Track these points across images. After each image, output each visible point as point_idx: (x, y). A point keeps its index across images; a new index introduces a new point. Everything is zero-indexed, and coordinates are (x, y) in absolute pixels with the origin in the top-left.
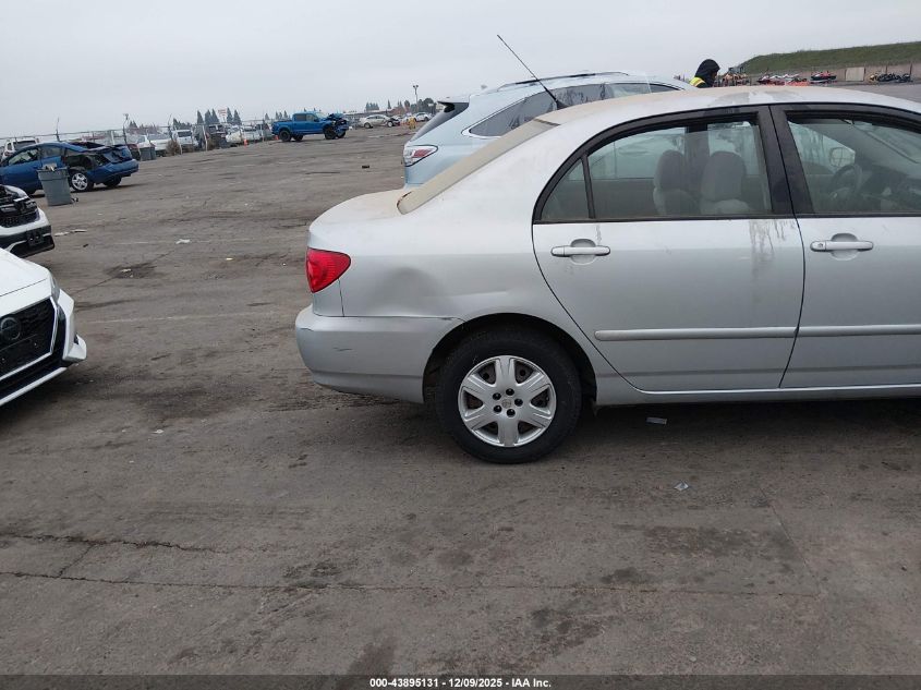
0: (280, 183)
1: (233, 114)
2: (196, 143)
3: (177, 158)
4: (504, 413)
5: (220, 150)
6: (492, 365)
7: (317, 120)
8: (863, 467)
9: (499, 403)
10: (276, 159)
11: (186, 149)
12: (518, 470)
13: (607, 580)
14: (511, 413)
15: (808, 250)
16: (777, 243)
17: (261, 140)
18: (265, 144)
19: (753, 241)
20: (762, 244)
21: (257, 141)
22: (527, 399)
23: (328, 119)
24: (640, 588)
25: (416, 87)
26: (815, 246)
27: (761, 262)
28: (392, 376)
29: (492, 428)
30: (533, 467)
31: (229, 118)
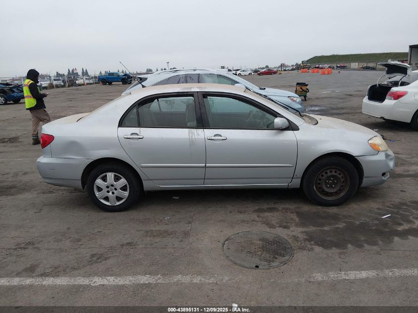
0: (90, 104)
1: (85, 71)
2: (62, 84)
3: (52, 90)
4: (111, 193)
5: (74, 88)
6: (106, 176)
7: (119, 76)
8: (231, 212)
9: (109, 189)
10: (95, 93)
11: (57, 86)
12: (116, 214)
13: (122, 245)
14: (113, 193)
15: (206, 140)
16: (197, 137)
17: (93, 84)
18: (94, 85)
19: (189, 136)
20: (192, 137)
21: (91, 84)
22: (118, 188)
23: (124, 76)
24: (131, 247)
25: (168, 63)
26: (208, 138)
27: (192, 143)
28: (71, 179)
29: (107, 199)
30: (122, 213)
31: (83, 72)
